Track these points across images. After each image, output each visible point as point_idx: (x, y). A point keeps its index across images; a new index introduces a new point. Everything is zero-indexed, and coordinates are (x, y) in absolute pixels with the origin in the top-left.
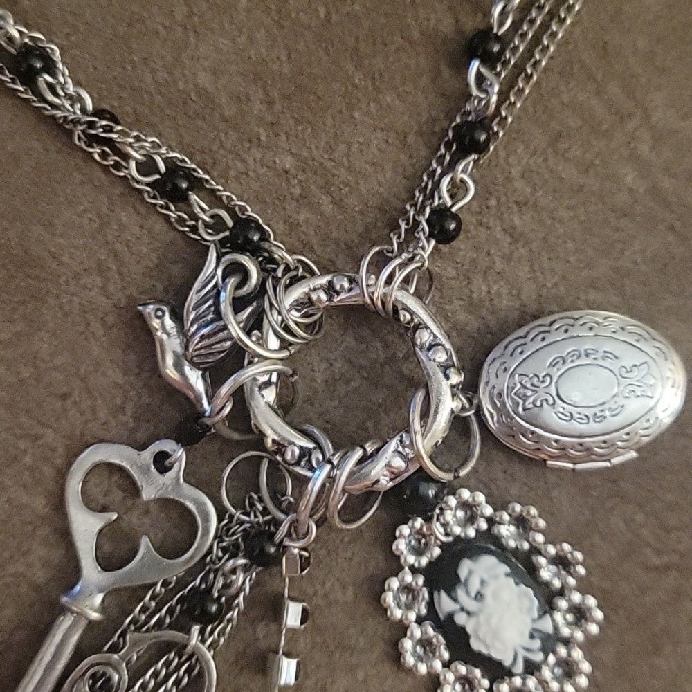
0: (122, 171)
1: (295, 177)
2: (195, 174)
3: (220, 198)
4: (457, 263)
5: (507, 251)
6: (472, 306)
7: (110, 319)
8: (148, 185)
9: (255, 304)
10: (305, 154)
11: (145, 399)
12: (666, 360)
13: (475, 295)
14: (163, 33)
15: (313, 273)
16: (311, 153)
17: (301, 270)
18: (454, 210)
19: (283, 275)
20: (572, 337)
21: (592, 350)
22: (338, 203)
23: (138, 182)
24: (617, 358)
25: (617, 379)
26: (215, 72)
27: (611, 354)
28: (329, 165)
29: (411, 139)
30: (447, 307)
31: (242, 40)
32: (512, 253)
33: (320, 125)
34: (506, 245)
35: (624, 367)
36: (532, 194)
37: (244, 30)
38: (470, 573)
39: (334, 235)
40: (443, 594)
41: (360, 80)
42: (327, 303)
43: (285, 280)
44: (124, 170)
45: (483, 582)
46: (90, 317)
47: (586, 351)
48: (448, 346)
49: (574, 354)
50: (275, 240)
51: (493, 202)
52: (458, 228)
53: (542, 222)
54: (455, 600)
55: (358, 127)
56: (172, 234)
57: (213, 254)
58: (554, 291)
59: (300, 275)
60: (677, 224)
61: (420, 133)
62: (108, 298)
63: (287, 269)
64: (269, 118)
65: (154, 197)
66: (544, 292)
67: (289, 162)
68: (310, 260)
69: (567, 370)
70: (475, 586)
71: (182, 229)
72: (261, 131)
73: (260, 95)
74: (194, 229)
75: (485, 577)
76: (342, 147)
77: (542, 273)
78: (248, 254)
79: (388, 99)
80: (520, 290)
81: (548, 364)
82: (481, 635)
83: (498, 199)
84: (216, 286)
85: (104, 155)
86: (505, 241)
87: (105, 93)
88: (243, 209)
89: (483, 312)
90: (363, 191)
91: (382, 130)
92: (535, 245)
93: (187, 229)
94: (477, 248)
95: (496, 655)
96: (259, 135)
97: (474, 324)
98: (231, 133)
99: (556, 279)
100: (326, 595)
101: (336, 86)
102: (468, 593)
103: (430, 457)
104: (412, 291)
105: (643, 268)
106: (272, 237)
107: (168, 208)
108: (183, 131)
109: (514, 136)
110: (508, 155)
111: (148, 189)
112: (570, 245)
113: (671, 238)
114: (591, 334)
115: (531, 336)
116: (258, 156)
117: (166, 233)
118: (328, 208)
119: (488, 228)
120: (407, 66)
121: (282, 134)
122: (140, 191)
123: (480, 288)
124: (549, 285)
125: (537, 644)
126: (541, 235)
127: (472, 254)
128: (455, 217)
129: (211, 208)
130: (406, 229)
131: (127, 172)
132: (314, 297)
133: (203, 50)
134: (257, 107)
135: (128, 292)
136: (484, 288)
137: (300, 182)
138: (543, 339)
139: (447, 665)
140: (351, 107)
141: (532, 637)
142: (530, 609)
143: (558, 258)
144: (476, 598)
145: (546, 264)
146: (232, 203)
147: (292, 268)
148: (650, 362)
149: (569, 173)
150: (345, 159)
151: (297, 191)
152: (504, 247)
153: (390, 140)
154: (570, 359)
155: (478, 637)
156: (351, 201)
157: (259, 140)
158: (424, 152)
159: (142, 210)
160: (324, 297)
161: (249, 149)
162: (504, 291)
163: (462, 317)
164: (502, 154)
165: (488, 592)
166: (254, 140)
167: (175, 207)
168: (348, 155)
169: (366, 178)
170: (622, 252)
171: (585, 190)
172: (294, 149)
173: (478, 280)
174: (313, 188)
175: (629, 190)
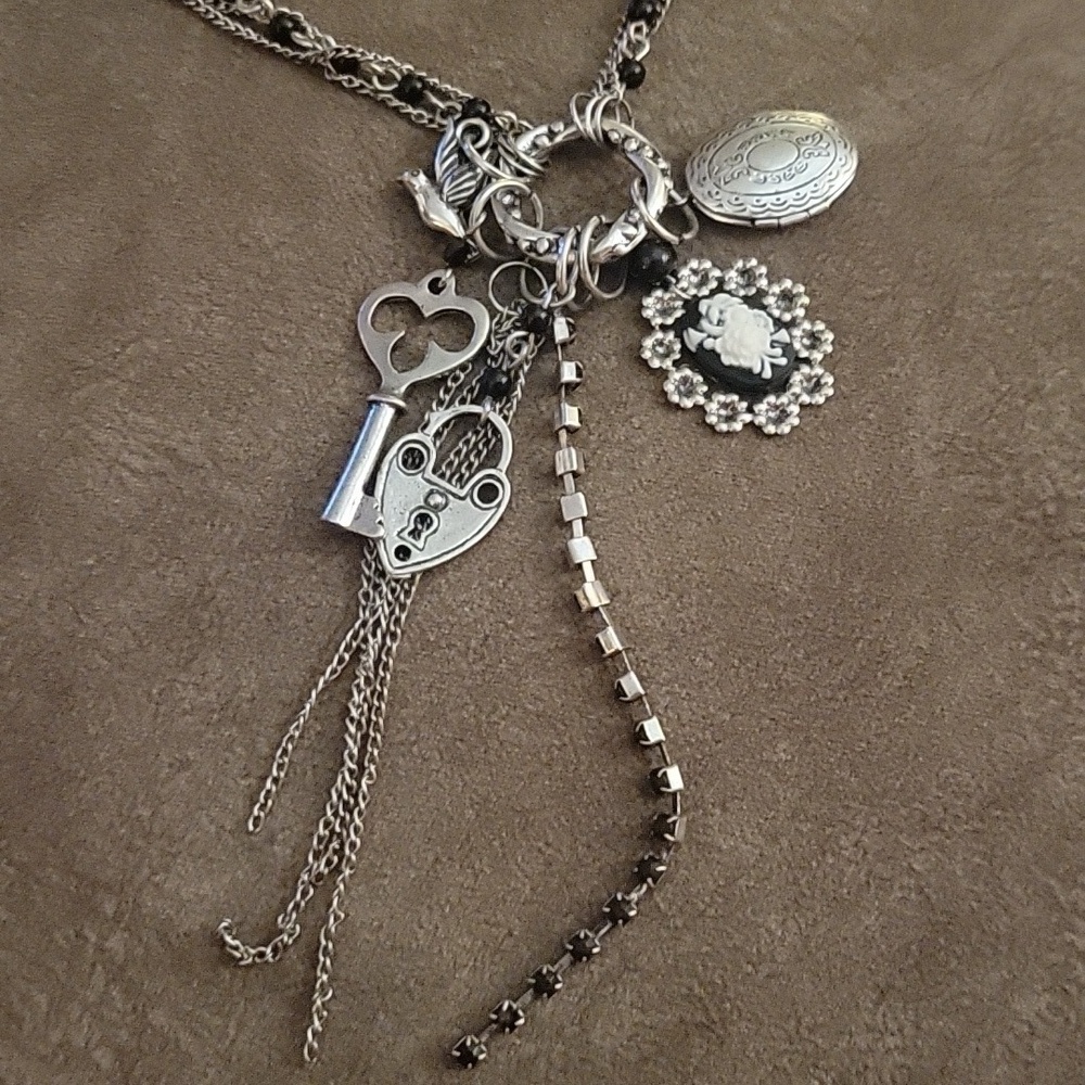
1: (507, 74)
7: (374, 201)
10: (512, 57)
11: (414, 253)
13: (672, 131)
18: (636, 59)
20: (753, 128)
22: (545, 86)
23: (383, 93)
24: (793, 133)
25: (796, 146)
29: (594, 30)
32: (694, 96)
34: (688, 91)
36: (701, 52)
38: (709, 308)
39: (547, 109)
40: (691, 331)
42: (550, 144)
45: (721, 312)
46: (358, 201)
47: (766, 133)
49: (757, 137)
52: (643, 72)
54: (702, 331)
56: (414, 132)
60: (827, 55)
61: (601, 26)
62: (370, 186)
64: (478, 37)
67: (499, 64)
69: (755, 147)
70: (715, 317)
71: (421, 122)
72: (473, 47)
73: (468, 23)
74: (432, 121)
75: (722, 307)
76: (540, 47)
78: (479, 118)
81: (737, 148)
82: (729, 348)
89: (680, 141)
93: (426, 122)
94: (664, 96)
95: (745, 364)
96: (472, 50)
99: (735, 107)
100: (595, 367)
102: (711, 322)
103: (658, 221)
107: (407, 108)
110: (674, 28)
111: (389, 96)
113: (823, 64)
114: (768, 123)
115: (720, 136)
116: (474, 65)
117: (409, 129)
118: (538, 91)
119: (672, 82)
121: (490, 46)
122: (384, 100)
123: (674, 125)
125: (779, 351)
128: (639, 65)
129: (443, 103)
132: (538, 142)
134: (467, 31)
135: (385, 179)
136: (677, 124)
137: (511, 77)
138: (730, 134)
139: (707, 396)
141: (773, 347)
142: (766, 326)
144: (718, 325)
151: (510, 84)
152: (687, 93)
154: (755, 141)
155: (727, 353)
157: (473, 53)
160: (546, 140)
161: (466, 61)
164: (669, 27)
165: (727, 316)
166: (469, 54)
167: (413, 107)
172: (502, 55)
173: (671, 119)
174: (523, 79)
175: (780, 36)
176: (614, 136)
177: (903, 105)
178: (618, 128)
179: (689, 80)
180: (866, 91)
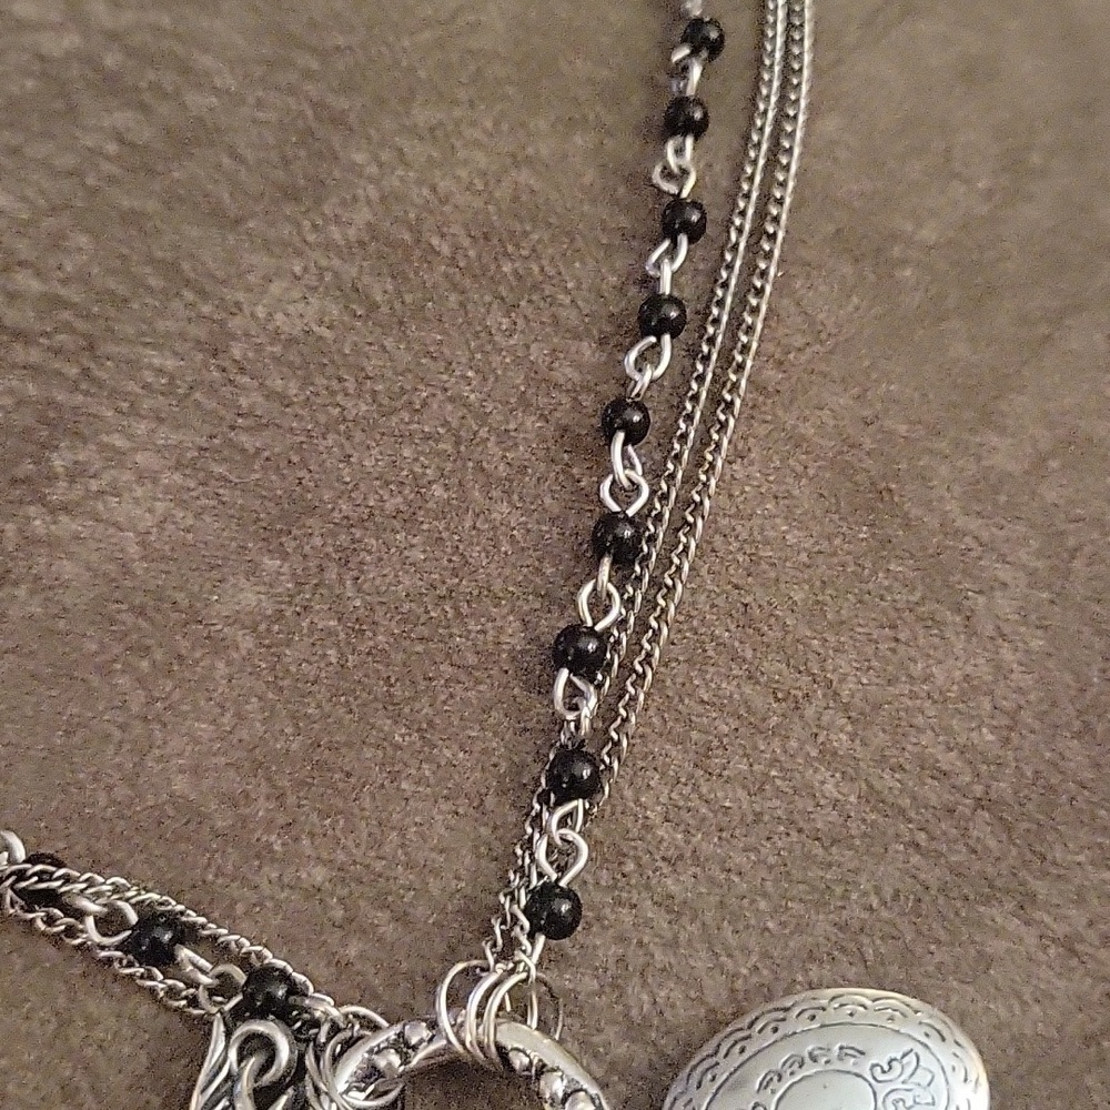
0: (78, 937)
1: (332, 895)
2: (184, 919)
3: (226, 947)
4: (597, 969)
5: (669, 935)
6: (634, 1030)
8: (117, 948)
9: (290, 1091)
10: (341, 857)
12: (943, 1039)
13: (634, 1012)
14: (117, 734)
15: (376, 1028)
16: (350, 854)
17: (357, 1027)
18: (563, 883)
19: (329, 1039)
20: (786, 1036)
21: (821, 1049)
22: (402, 918)
23: (103, 948)
24: (862, 1053)
25: (870, 1085)
26: (196, 771)
27: (852, 1048)
28: (379, 866)
29: (490, 801)
30: (596, 1039)
31: (227, 719)
32: (676, 937)
33: (356, 811)
34: (665, 925)
35: (877, 1065)
36: (688, 842)
37: (228, 705)
41: (403, 736)
42: (402, 1068)
43: (333, 1046)
44: (80, 934)
47: (810, 1054)
48: (594, 1090)
49: (794, 1062)
50: (316, 991)
51: (630, 866)
53: (712, 881)
55: (411, 802)
56: (164, 1018)
57: (218, 1029)
58: (755, 979)
59: (355, 1034)
60: (922, 837)
63: (335, 1029)
64: (282, 819)
65: (130, 965)
66: (739, 984)
67: (319, 874)
68: (375, 1011)
69: (788, 1088)
71: (176, 1004)
73: (264, 788)
74: (193, 1002)
77: (730, 956)
78: (271, 1017)
79: (448, 753)
80: (701, 988)
81: (757, 1087)
83: (637, 860)
84: (229, 1076)
85: (50, 921)
86: (661, 920)
87: (45, 833)
88: (259, 956)
90: (436, 893)
91: (446, 798)
92: (709, 916)
93: (184, 1002)
94: (622, 939)
96: (269, 845)
97: (641, 1056)
98: (230, 850)
99: (753, 959)
101: (368, 753)
104: (534, 1025)
105: (885, 914)
106: (311, 989)
107: (152, 978)
108: (162, 863)
109: (640, 764)
110: (638, 792)
111: (119, 954)
112: (763, 905)
113: (916, 859)
114: (815, 1025)
115: (723, 1050)
116: (274, 875)
117: (156, 1016)
118: (389, 930)
119: (632, 906)
120: (465, 702)
121: (303, 837)
122: (109, 961)
123: (639, 999)
124: (744, 971)
126: (714, 899)
127: (615, 950)
128: (568, 894)
129: (215, 964)
130: (502, 932)
131: (85, 936)
132: (381, 1063)
133: (175, 743)
134: (262, 808)
136: (646, 998)
137: (341, 900)
138: (742, 1050)
140: (394, 777)
143: (747, 927)
145: (732, 940)
146: (244, 950)
147: (342, 1025)
148: (919, 1049)
149: (734, 798)
150: (400, 852)
151: (339, 914)
152: (662, 929)
153: (461, 811)
154: (789, 1071)
156: (420, 911)
157: (271, 851)
158: (512, 817)
159: (117, 989)
160: (395, 1059)
161: (260, 867)
162: (677, 995)
163: (621, 1049)
166: (264, 854)
167: (163, 973)
168: (403, 846)
169: (436, 872)
170: (845, 896)
171: (766, 818)
172: (325, 855)
173: (633, 988)
174: (362, 903)
175: (835, 804)
176: (519, 1061)
177: (1069, 946)
178: (527, 1043)
179: (666, 902)
180: (997, 914)
